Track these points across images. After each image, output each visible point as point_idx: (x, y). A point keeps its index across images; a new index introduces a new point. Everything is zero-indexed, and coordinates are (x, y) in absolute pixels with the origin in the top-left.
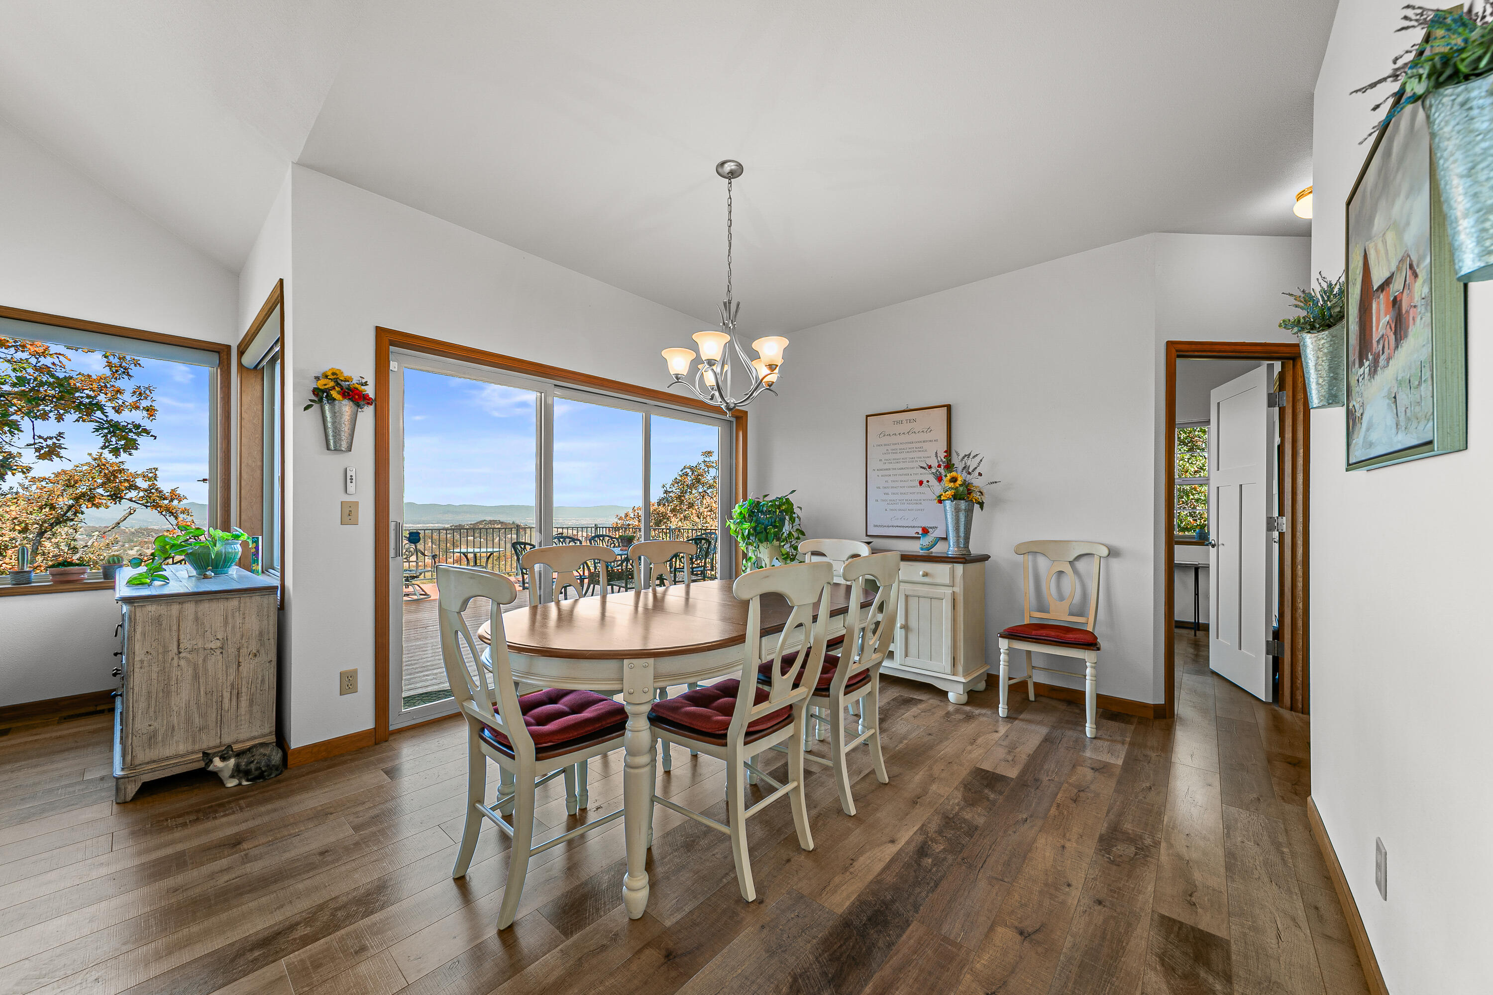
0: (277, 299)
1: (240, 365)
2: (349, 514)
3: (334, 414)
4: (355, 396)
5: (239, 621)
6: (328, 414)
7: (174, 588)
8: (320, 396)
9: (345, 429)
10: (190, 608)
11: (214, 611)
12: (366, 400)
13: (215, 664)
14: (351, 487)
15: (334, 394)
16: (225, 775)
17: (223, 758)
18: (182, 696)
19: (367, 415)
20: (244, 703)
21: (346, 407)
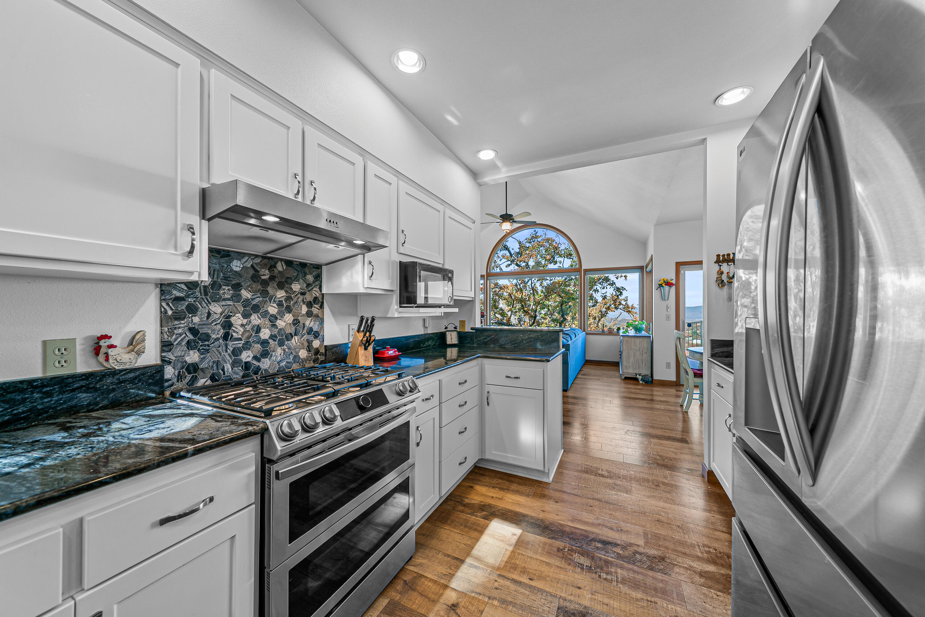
0: (651, 260)
1: (646, 271)
2: (668, 318)
3: (664, 290)
4: (669, 284)
5: (642, 344)
6: (662, 290)
7: (630, 335)
8: (661, 285)
9: (667, 294)
10: (633, 339)
11: (638, 341)
12: (673, 284)
13: (638, 353)
14: (669, 310)
15: (663, 285)
16: (640, 380)
17: (639, 376)
18: (632, 360)
19: (673, 289)
20: (644, 365)
21: (667, 288)
